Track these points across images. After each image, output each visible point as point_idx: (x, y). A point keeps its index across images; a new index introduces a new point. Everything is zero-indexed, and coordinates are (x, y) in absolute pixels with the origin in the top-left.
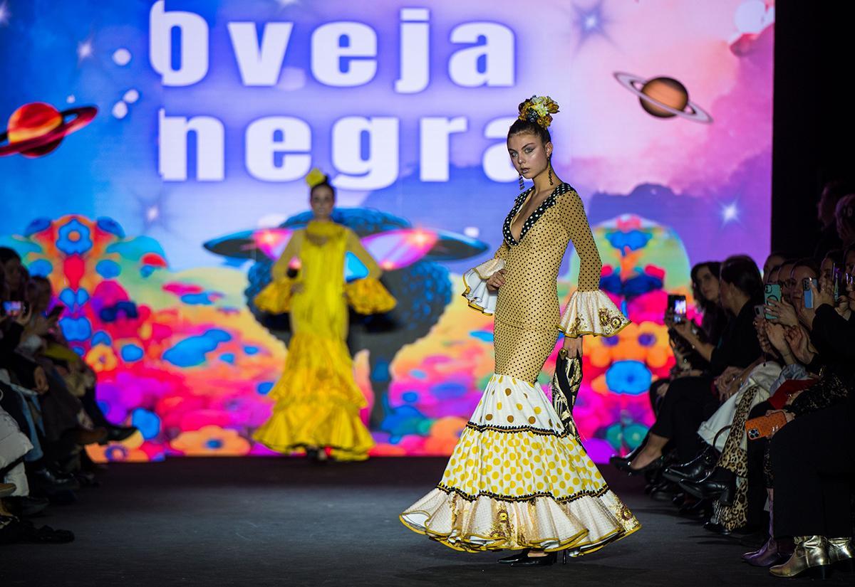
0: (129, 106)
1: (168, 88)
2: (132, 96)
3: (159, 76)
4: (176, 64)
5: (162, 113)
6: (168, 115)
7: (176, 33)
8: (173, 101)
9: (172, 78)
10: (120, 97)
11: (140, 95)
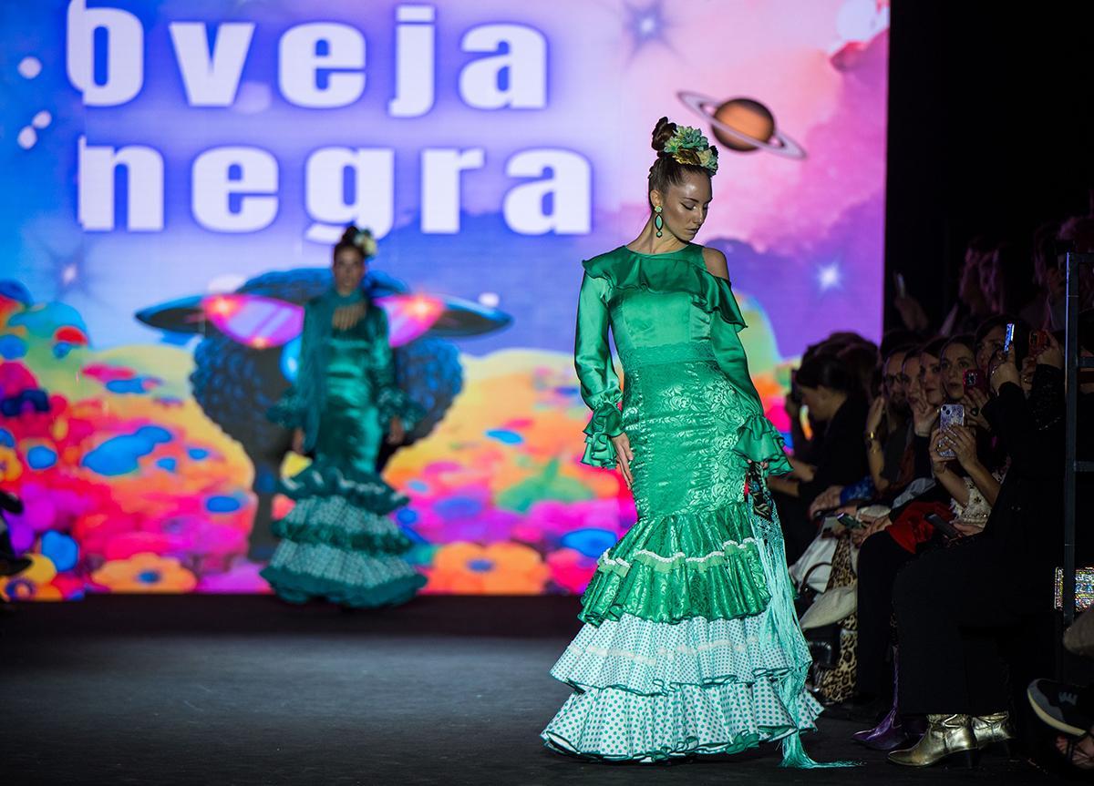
0: (39, 132)
1: (90, 108)
2: (42, 120)
3: (78, 94)
4: (101, 77)
5: (82, 142)
6: (90, 144)
7: (101, 36)
8: (98, 126)
9: (95, 96)
10: (27, 122)
11: (54, 119)
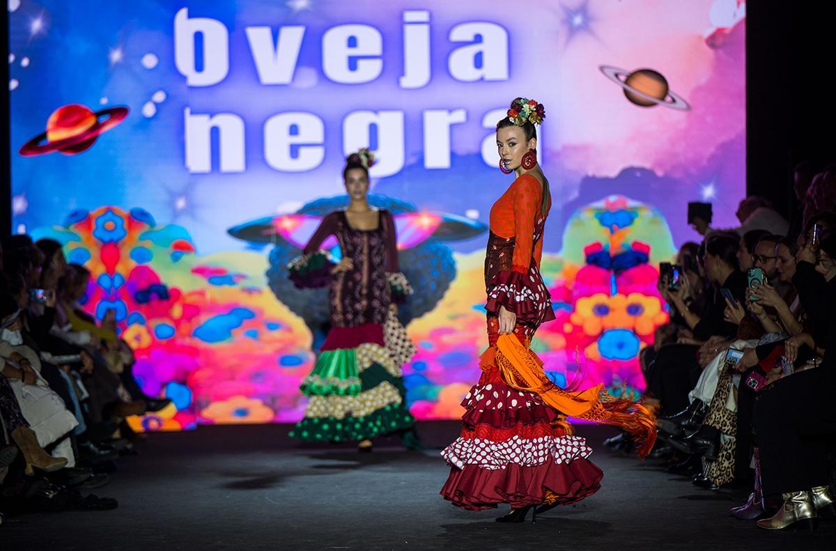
0: (157, 105)
1: (192, 88)
2: (159, 97)
3: (184, 78)
4: (199, 66)
5: (187, 111)
6: (192, 113)
7: (199, 38)
8: (199, 100)
9: (195, 79)
10: (148, 97)
11: (167, 95)
